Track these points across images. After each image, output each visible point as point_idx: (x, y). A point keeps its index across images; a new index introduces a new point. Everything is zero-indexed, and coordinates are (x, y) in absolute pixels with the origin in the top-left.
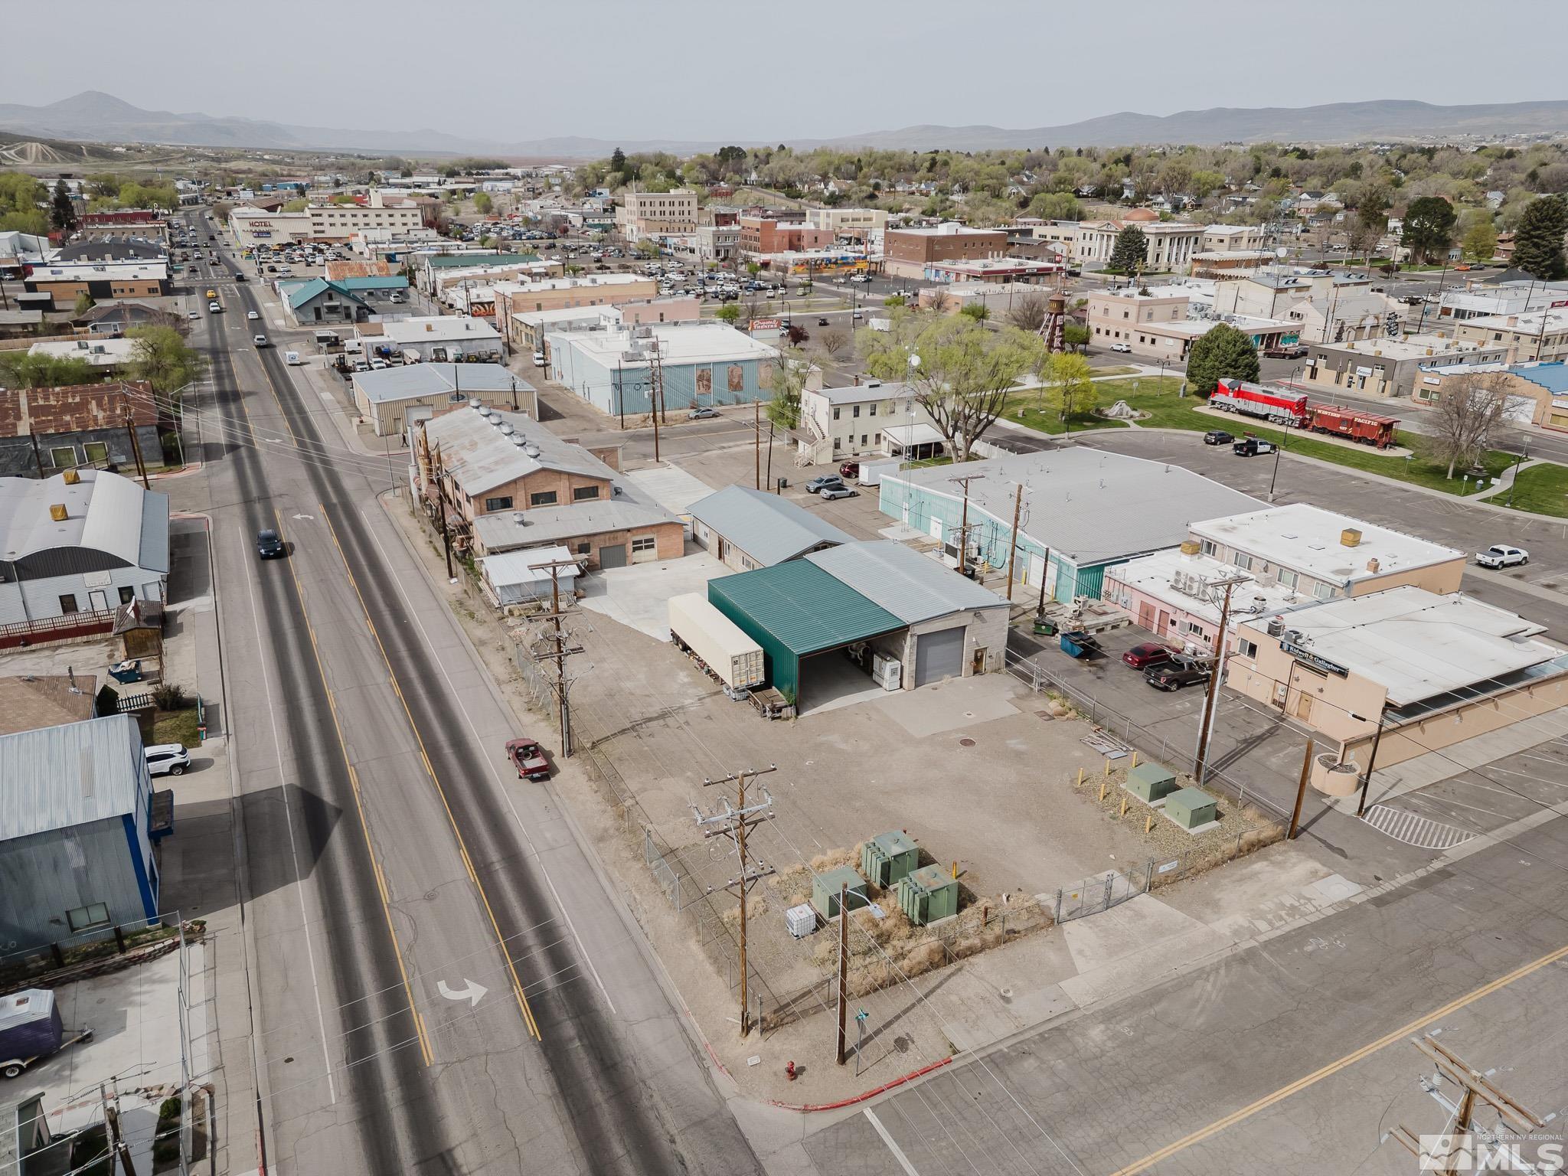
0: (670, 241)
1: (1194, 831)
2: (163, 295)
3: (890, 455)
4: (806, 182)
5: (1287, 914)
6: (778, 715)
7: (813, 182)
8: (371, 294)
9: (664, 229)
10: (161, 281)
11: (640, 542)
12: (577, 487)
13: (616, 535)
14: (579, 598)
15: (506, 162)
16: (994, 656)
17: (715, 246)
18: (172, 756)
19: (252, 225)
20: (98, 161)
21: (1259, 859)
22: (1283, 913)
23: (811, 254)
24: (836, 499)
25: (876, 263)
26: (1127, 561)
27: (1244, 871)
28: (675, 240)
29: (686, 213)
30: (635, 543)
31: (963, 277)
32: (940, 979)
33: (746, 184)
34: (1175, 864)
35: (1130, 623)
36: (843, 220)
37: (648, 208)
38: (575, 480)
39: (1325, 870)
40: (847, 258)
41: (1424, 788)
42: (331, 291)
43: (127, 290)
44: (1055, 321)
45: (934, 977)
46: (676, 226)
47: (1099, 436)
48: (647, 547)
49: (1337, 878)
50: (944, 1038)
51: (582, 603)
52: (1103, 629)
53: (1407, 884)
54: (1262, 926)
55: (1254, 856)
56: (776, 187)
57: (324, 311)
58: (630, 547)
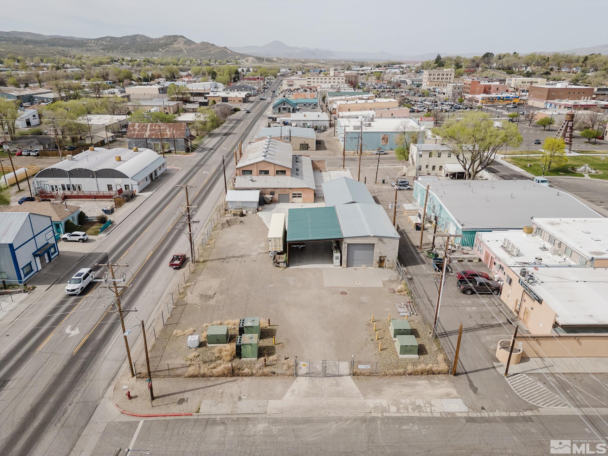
0: (437, 90)
1: (401, 356)
2: (243, 103)
3: (444, 176)
4: (517, 67)
5: (412, 408)
6: (278, 265)
7: (521, 67)
8: (305, 105)
9: (437, 85)
10: (243, 98)
11: (296, 194)
12: (277, 170)
13: (286, 190)
14: (258, 211)
15: (403, 62)
16: (390, 261)
17: (453, 92)
18: (80, 236)
19: (288, 82)
20: (268, 63)
21: (425, 379)
22: (410, 407)
23: (494, 95)
24: (400, 190)
25: (524, 100)
26: (491, 231)
27: (412, 382)
28: (439, 89)
29: (449, 79)
30: (293, 194)
31: (563, 107)
32: (224, 381)
33: (491, 68)
34: (369, 367)
35: (480, 260)
36: (522, 82)
37: (432, 77)
38: (277, 167)
39: (457, 395)
40: (509, 97)
41: (563, 374)
42: (284, 103)
43: (232, 101)
44: (568, 124)
45: (223, 379)
46: (443, 84)
47: (562, 179)
48: (298, 197)
49: (460, 401)
50: (200, 405)
51: (258, 213)
52: (462, 261)
53: (498, 417)
54: (393, 409)
55: (424, 377)
56: (503, 69)
57: (281, 109)
58: (291, 196)
